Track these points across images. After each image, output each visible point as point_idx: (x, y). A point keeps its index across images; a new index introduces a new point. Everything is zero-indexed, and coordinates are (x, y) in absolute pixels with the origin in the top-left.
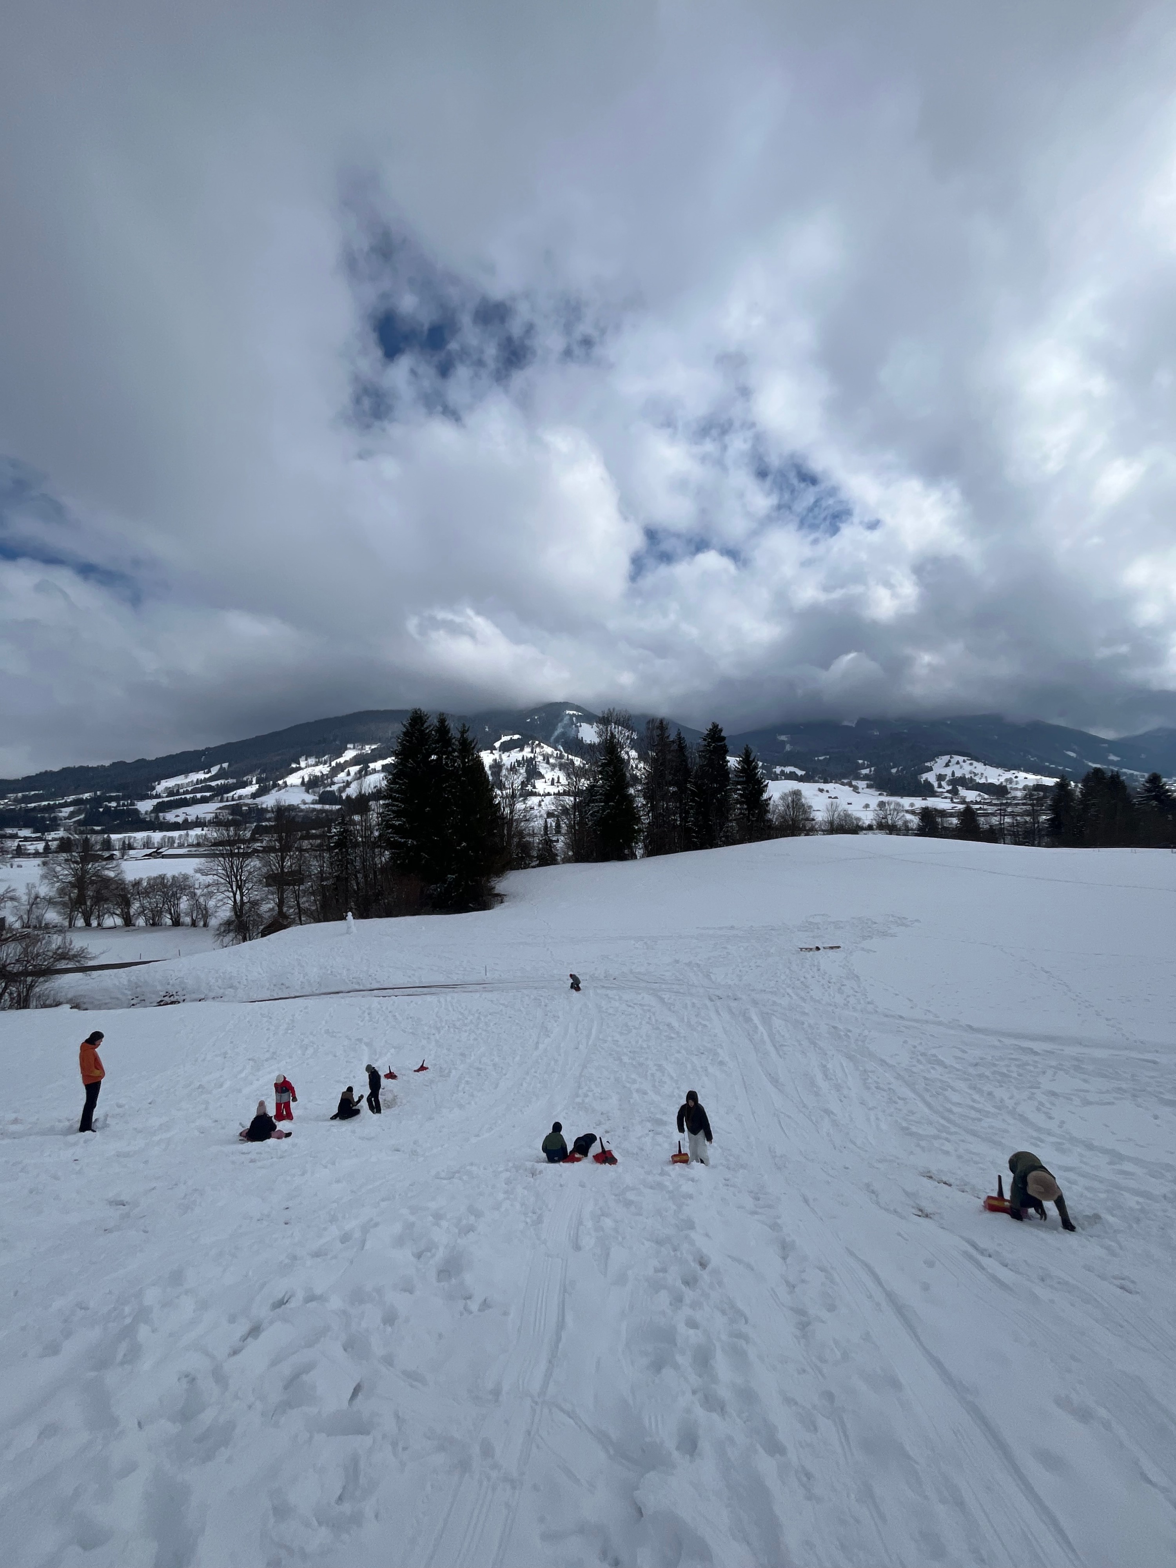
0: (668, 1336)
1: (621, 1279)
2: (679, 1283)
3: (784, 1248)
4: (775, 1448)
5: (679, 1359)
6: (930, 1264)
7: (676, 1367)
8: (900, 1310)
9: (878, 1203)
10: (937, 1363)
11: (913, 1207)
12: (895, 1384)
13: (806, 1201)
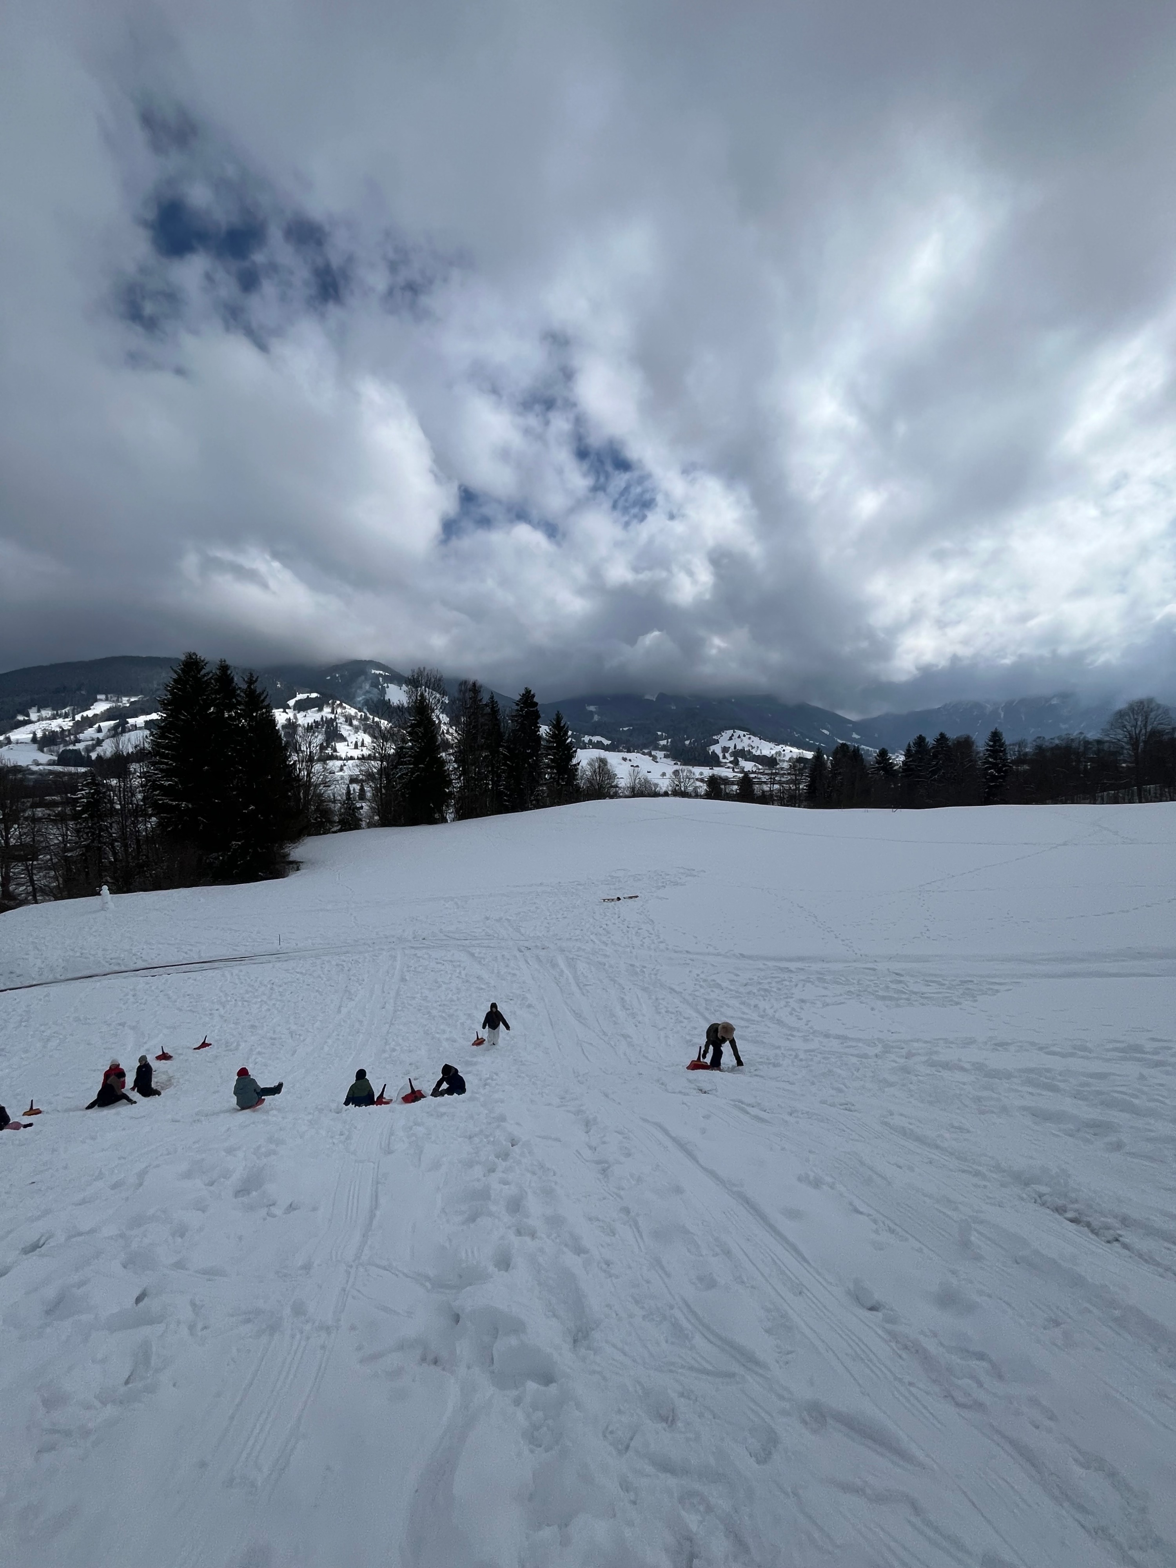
0: (484, 1195)
1: (436, 1165)
2: (492, 1157)
3: (587, 1125)
4: (579, 1250)
5: (493, 1208)
6: (707, 1117)
7: (490, 1214)
8: (682, 1146)
9: (666, 1090)
10: (712, 1174)
11: (695, 1089)
12: (678, 1190)
13: (606, 1096)
